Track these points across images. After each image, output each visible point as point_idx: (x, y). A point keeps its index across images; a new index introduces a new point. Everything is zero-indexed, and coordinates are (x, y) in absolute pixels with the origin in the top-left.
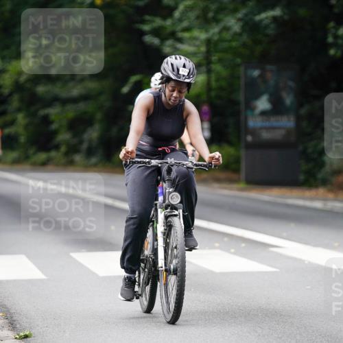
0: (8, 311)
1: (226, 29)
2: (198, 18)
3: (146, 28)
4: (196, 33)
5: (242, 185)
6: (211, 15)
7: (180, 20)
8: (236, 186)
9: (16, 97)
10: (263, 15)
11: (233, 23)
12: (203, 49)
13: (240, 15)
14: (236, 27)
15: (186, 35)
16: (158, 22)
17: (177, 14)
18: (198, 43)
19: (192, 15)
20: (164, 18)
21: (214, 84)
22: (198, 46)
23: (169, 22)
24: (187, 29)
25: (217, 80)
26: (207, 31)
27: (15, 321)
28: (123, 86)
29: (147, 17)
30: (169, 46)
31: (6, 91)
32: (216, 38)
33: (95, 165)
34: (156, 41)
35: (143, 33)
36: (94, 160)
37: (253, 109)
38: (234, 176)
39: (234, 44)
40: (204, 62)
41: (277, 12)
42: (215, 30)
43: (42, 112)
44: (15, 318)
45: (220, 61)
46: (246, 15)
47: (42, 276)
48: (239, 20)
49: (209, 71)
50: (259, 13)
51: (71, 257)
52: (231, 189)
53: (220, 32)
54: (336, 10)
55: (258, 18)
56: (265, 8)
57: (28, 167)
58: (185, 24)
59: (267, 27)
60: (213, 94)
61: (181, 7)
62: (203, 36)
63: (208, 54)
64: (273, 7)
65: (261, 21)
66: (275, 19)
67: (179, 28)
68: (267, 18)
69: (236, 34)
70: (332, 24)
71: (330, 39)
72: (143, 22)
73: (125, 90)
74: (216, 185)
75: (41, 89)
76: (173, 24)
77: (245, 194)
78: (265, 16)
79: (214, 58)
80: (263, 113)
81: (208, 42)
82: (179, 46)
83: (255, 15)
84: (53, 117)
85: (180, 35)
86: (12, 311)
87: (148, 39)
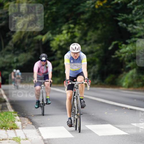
4: (143, 21)
9: (59, 52)
15: (139, 22)
16: (126, 16)
17: (133, 12)
19: (141, 12)
20: (128, 14)
23: (130, 16)
24: (139, 19)
30: (130, 27)
31: (54, 50)
34: (125, 25)
35: (119, 21)
47: (72, 136)
58: (138, 17)
61: (136, 8)
67: (135, 19)
72: (118, 16)
73: (110, 48)
76: (133, 17)
82: (135, 27)
85: (135, 22)
87: (120, 24)
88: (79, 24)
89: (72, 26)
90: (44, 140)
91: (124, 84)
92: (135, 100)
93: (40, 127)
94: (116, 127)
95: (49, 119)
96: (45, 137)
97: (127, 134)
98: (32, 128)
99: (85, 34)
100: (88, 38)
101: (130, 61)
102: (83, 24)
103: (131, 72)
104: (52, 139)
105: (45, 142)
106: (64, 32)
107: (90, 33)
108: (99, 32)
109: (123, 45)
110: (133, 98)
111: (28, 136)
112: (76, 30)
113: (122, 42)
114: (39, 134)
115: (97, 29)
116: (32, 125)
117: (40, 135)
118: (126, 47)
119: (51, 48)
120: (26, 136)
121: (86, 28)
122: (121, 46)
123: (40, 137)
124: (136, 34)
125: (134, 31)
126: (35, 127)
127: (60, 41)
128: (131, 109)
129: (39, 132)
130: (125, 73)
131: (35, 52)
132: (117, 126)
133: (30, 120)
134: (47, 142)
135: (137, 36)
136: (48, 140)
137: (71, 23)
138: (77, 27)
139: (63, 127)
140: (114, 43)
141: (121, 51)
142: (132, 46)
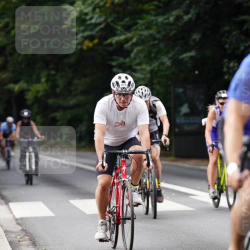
0: (32, 236)
1: (162, 64)
2: (145, 57)
3: (114, 63)
4: (144, 66)
5: (173, 158)
6: (153, 55)
7: (135, 59)
8: (169, 158)
9: (36, 106)
10: (184, 55)
11: (167, 61)
12: (149, 76)
13: (170, 55)
14: (168, 63)
15: (138, 67)
16: (121, 60)
17: (132, 55)
18: (145, 72)
19: (142, 55)
20: (125, 58)
22: (145, 74)
23: (128, 60)
24: (139, 64)
26: (151, 65)
27: (36, 242)
29: (115, 57)
31: (30, 103)
32: (156, 69)
33: (84, 147)
35: (112, 67)
36: (83, 144)
37: (179, 112)
39: (167, 73)
41: (193, 53)
42: (155, 65)
43: (52, 115)
44: (36, 240)
45: (159, 82)
46: (174, 55)
47: (52, 215)
48: (170, 58)
50: (182, 54)
51: (70, 203)
53: (158, 66)
54: (229, 52)
55: (181, 57)
56: (186, 51)
58: (138, 61)
59: (186, 62)
61: (135, 51)
62: (148, 68)
63: (152, 78)
64: (190, 51)
65: (183, 59)
66: (191, 57)
67: (134, 63)
68: (186, 57)
69: (168, 67)
70: (226, 60)
71: (225, 70)
72: (113, 60)
75: (51, 101)
76: (131, 61)
77: (174, 163)
78: (186, 56)
79: (155, 81)
80: (185, 115)
81: (151, 72)
83: (180, 55)
84: (58, 118)
85: (134, 67)
86: (34, 236)
88: (62, 70)
89: (53, 72)
90: (16, 220)
93: (11, 202)
96: (17, 216)
98: (2, 204)
99: (70, 83)
100: (73, 88)
102: (67, 69)
104: (27, 218)
105: (17, 222)
106: (43, 80)
107: (76, 81)
108: (87, 80)
112: (58, 77)
114: (9, 211)
115: (85, 76)
117: (11, 213)
119: (26, 100)
121: (71, 75)
123: (11, 216)
126: (5, 202)
127: (38, 92)
129: (10, 209)
134: (20, 222)
136: (22, 219)
137: (53, 69)
138: (59, 74)
139: (41, 202)
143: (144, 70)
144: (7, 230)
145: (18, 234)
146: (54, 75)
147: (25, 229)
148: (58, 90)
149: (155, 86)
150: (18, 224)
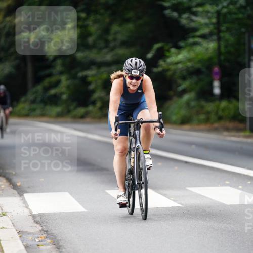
0: (55, 238)
4: (208, 7)
5: (248, 133)
8: (242, 134)
9: (59, 62)
12: (214, 20)
15: (200, 9)
18: (209, 15)
21: (223, 49)
22: (209, 18)
24: (201, 4)
25: (226, 46)
26: (217, 5)
27: (60, 246)
28: (148, 52)
30: (186, 19)
34: (175, 14)
35: (165, 8)
38: (241, 126)
39: (240, 16)
40: (215, 31)
43: (80, 74)
44: (61, 244)
45: (228, 29)
49: (219, 39)
51: (107, 194)
52: (239, 136)
53: (228, 6)
57: (69, 120)
60: (222, 58)
63: (218, 24)
67: (194, 4)
69: (242, 7)
73: (149, 56)
74: (226, 133)
77: (250, 140)
79: (223, 28)
82: (194, 18)
84: (90, 79)
85: (195, 9)
86: (59, 238)
87: (167, 12)
88: (96, 12)
89: (83, 15)
90: (34, 216)
91: (174, 118)
92: (194, 147)
93: (27, 192)
94: (161, 194)
95: (43, 180)
96: (35, 212)
97: (180, 206)
98: (13, 195)
99: (107, 31)
100: (110, 38)
101: (184, 78)
102: (102, 11)
103: (186, 97)
104: (49, 214)
105: (35, 219)
107: (115, 28)
108: (130, 26)
109: (173, 50)
110: (190, 144)
111: (6, 209)
112: (90, 22)
113: (170, 44)
114: (24, 205)
115: (127, 21)
116: (12, 190)
117: (27, 207)
118: (179, 53)
120: (2, 209)
121: (107, 20)
122: (168, 51)
123: (27, 211)
124: (195, 30)
125: (193, 25)
126: (18, 193)
128: (186, 163)
129: (25, 202)
130: (175, 99)
131: (17, 62)
132: (162, 192)
133: (9, 180)
134: (38, 219)
135: (198, 34)
136: (41, 215)
137: (82, 11)
138: (92, 18)
139: (67, 193)
140: (157, 46)
141: (169, 60)
142: (189, 51)
143: (208, 12)
144: (21, 230)
145: (36, 236)
146: (85, 19)
147: (45, 229)
148: (90, 40)
149: (222, 35)
150: (37, 222)
